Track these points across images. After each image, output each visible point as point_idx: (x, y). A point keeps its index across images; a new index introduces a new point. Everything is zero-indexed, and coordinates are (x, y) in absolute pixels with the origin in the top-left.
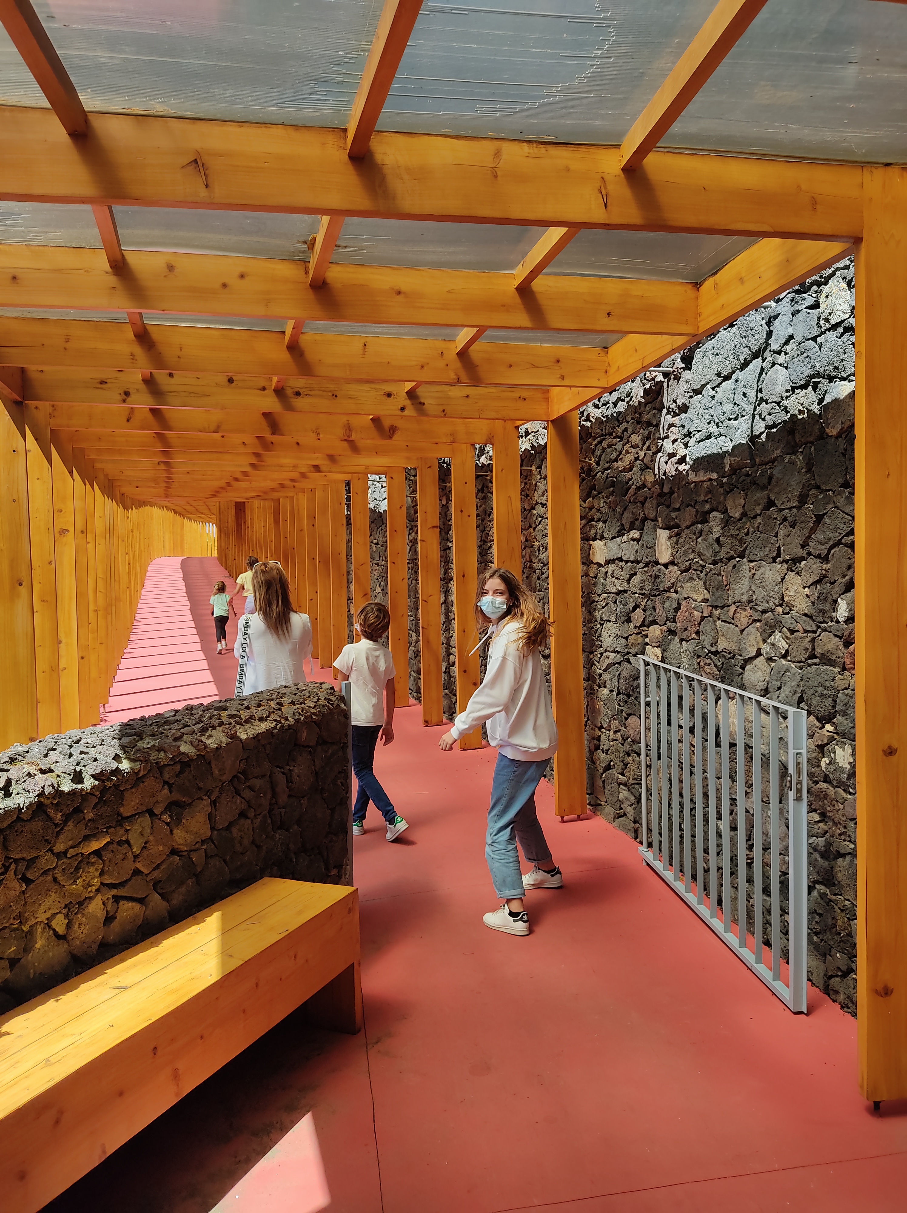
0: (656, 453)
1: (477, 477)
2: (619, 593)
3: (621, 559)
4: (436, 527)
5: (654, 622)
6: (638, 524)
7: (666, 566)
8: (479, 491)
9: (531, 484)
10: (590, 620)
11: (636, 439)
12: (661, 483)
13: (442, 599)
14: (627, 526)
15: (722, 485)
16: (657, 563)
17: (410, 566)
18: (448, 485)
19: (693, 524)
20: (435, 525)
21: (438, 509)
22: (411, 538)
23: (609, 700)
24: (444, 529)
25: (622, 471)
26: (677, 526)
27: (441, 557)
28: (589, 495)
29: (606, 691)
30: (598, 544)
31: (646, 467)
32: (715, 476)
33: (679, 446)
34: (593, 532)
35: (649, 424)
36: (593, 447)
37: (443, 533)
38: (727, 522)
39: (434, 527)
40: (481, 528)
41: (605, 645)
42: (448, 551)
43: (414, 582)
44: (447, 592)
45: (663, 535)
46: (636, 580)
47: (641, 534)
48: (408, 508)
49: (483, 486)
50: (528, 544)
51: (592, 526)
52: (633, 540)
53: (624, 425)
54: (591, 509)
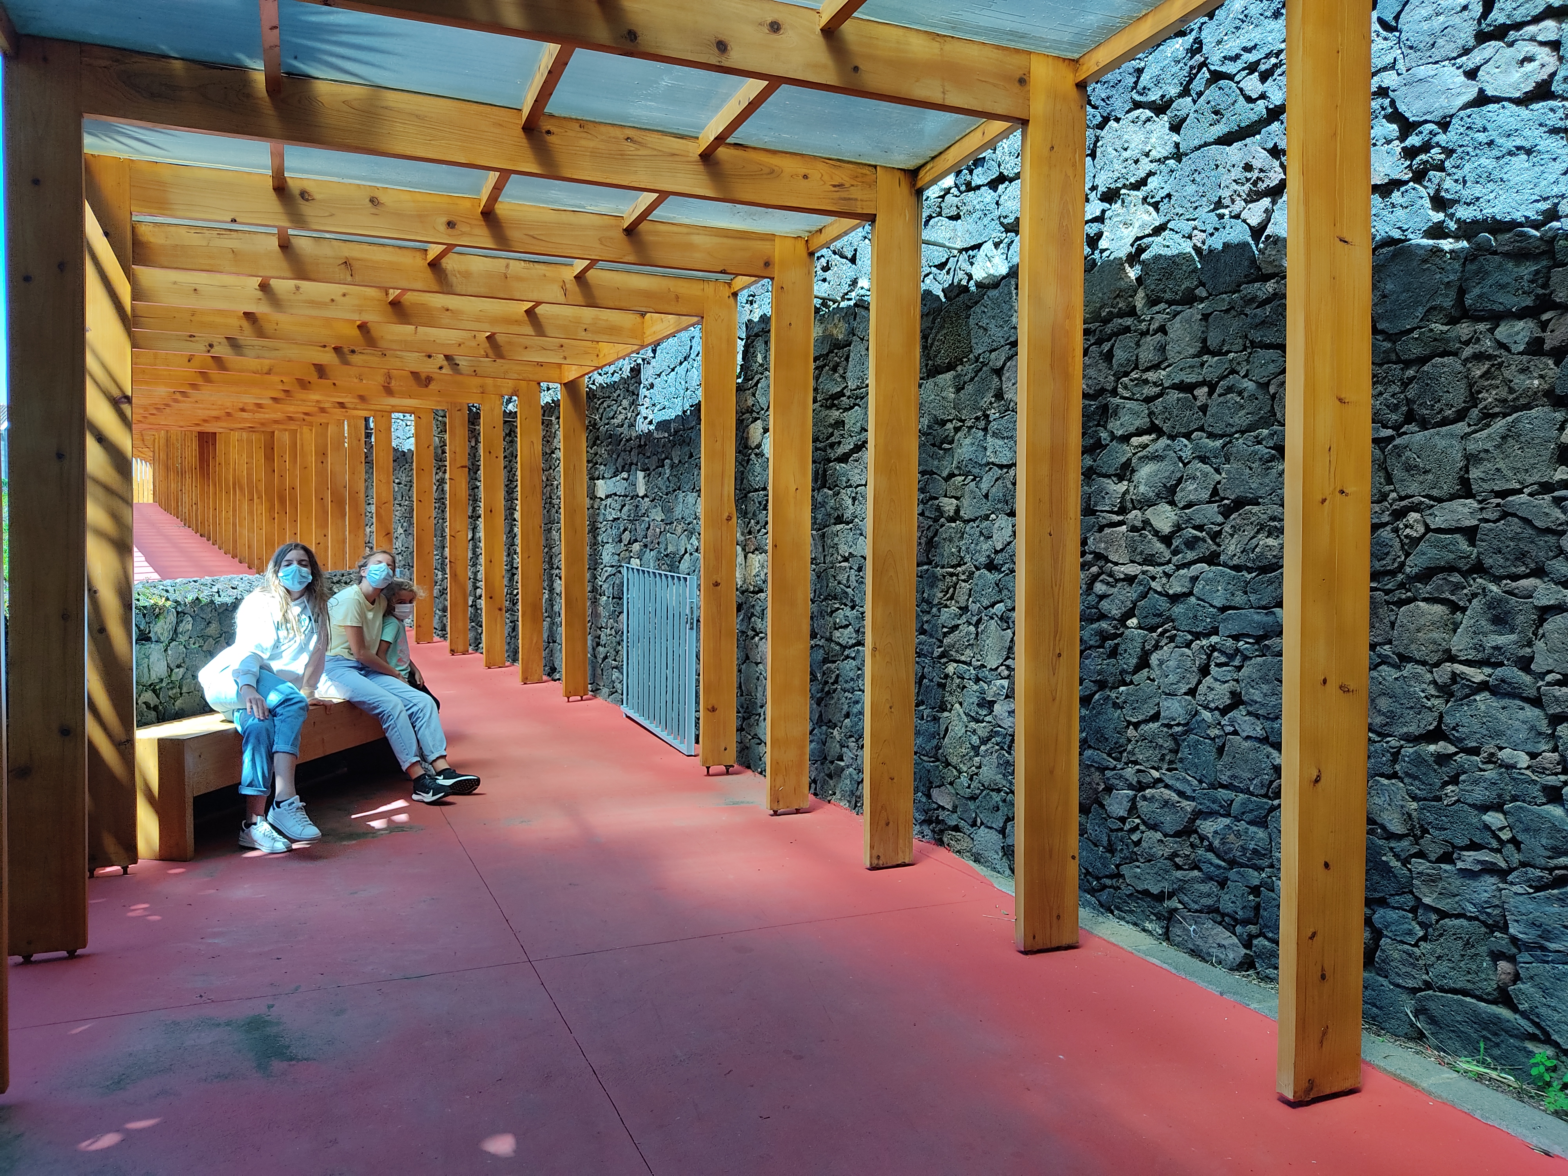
0: (637, 415)
1: (505, 422)
2: (615, 520)
3: (615, 494)
4: (465, 467)
5: (636, 541)
6: (627, 467)
7: (643, 498)
8: (506, 435)
9: (551, 432)
10: (594, 544)
11: (625, 403)
12: (639, 437)
13: (470, 536)
14: (620, 469)
15: (669, 441)
16: (638, 496)
17: (437, 505)
18: (477, 427)
19: (657, 467)
20: (464, 464)
21: (468, 450)
22: (438, 477)
23: (607, 604)
24: (473, 469)
25: (617, 427)
26: (648, 469)
27: (470, 495)
28: (594, 444)
29: (605, 598)
30: (600, 483)
31: (632, 425)
32: (666, 435)
33: (649, 411)
34: (597, 473)
35: (634, 394)
36: (597, 406)
37: (472, 474)
38: (672, 467)
39: (462, 467)
40: (509, 468)
41: (604, 562)
42: (476, 490)
43: (440, 521)
44: (474, 529)
45: (640, 475)
46: (626, 509)
47: (629, 475)
48: (436, 448)
49: (511, 431)
50: (548, 483)
51: (596, 469)
52: (624, 479)
53: (618, 392)
54: (596, 454)
